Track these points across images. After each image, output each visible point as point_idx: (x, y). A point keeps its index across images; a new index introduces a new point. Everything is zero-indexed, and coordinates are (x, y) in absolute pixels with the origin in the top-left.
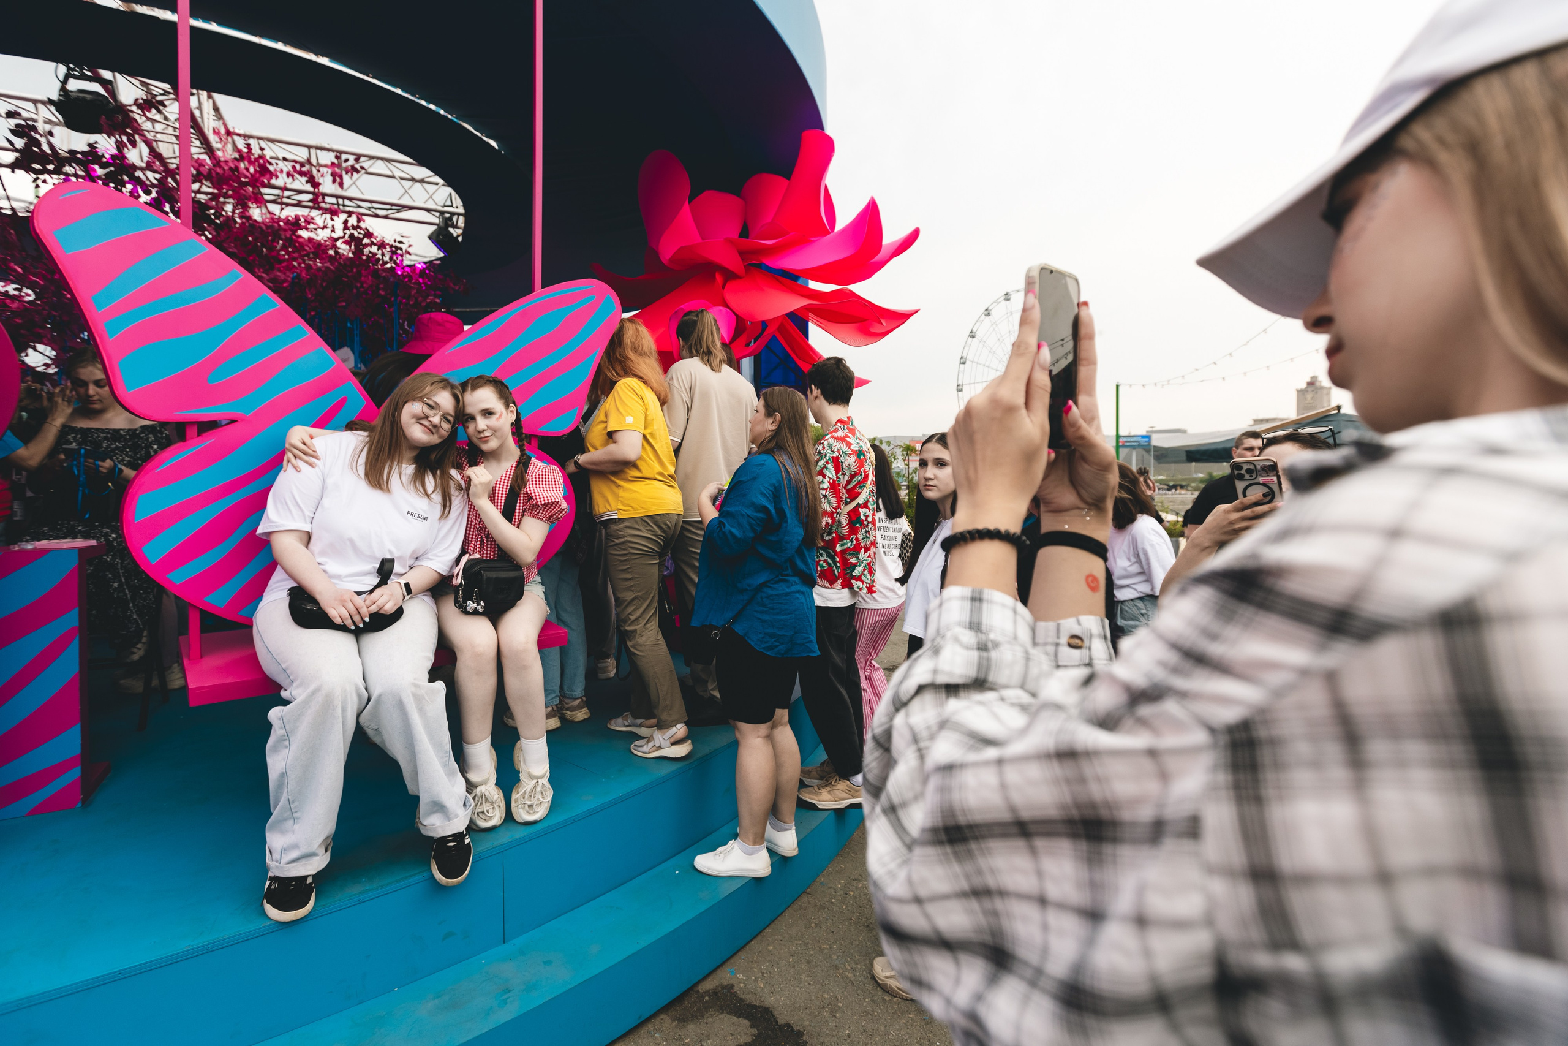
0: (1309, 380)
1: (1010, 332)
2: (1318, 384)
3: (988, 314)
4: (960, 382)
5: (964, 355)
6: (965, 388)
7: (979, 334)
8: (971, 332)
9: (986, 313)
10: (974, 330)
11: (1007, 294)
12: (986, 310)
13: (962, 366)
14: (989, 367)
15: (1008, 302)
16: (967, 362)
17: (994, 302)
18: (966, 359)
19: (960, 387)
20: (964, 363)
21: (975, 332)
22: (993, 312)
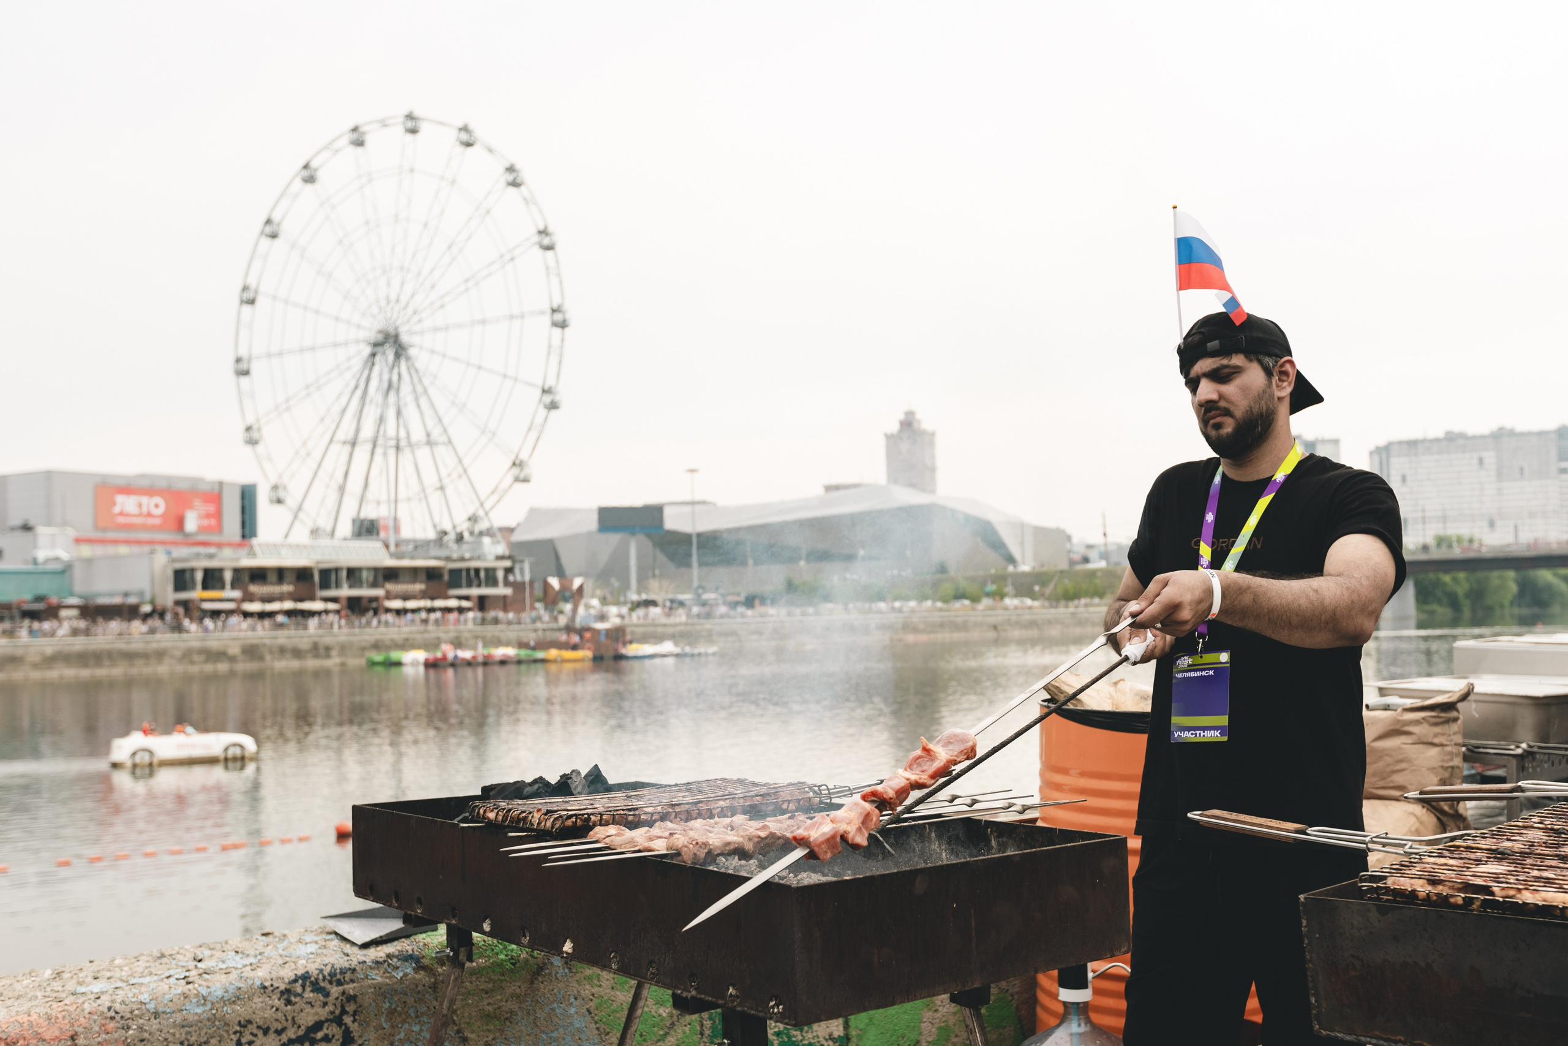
0: (902, 417)
1: (367, 223)
2: (916, 425)
3: (310, 180)
4: (243, 352)
5: (252, 282)
6: (255, 368)
7: (288, 229)
8: (268, 222)
9: (305, 173)
10: (276, 217)
11: (355, 129)
12: (306, 167)
13: (247, 308)
14: (317, 312)
15: (359, 150)
16: (260, 301)
17: (326, 147)
18: (256, 292)
19: (243, 366)
20: (252, 302)
21: (279, 224)
22: (321, 175)
